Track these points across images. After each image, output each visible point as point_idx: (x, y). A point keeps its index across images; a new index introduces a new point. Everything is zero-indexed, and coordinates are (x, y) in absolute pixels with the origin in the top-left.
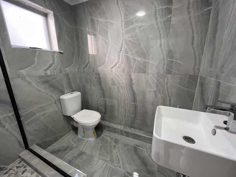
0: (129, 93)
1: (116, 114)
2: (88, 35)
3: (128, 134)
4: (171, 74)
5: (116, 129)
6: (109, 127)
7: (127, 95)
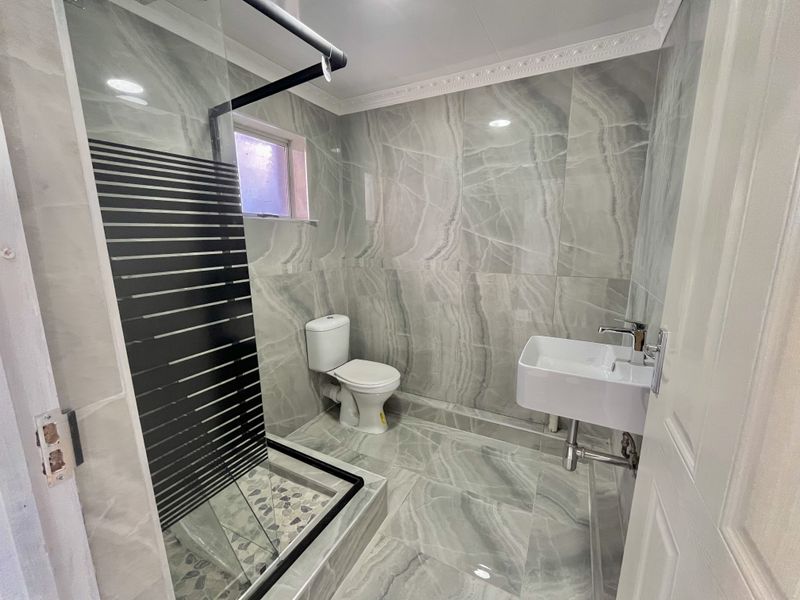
0: (470, 319)
1: (435, 372)
2: (366, 174)
3: (465, 424)
4: (567, 274)
5: (435, 410)
6: (416, 406)
7: (463, 324)
